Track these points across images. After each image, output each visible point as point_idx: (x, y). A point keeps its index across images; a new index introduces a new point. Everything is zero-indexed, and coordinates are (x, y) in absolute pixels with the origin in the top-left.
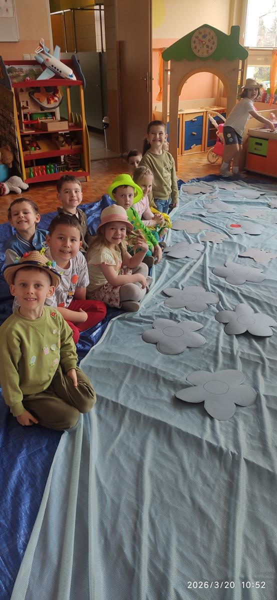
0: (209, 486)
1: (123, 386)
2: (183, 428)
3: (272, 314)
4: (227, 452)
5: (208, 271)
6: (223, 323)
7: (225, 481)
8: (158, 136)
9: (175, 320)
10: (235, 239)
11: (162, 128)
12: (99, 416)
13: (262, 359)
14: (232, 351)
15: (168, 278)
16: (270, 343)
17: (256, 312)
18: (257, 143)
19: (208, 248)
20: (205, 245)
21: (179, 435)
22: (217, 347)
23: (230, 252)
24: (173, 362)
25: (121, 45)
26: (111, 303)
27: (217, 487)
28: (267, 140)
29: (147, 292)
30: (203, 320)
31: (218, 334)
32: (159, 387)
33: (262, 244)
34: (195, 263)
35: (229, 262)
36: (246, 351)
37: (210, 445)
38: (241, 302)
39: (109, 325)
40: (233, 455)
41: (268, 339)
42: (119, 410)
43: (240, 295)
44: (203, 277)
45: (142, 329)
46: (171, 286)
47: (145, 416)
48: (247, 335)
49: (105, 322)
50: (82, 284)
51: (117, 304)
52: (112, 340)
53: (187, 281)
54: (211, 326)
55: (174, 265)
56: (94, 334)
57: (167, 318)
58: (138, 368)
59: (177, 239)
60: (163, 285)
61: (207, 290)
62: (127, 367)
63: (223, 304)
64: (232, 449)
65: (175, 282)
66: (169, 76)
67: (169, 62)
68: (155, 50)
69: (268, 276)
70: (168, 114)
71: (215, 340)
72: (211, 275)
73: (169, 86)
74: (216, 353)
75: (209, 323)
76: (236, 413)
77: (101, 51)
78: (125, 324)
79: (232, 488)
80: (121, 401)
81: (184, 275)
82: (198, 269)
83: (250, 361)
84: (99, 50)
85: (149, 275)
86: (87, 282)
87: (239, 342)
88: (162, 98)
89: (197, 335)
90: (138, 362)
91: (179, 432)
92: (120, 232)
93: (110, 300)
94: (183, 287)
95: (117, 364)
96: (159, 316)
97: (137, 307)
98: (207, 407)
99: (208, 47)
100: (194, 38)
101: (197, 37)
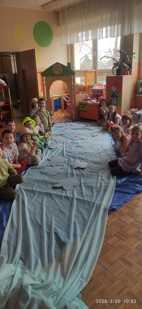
0: (64, 206)
1: (35, 186)
2: (56, 193)
3: (87, 162)
4: (70, 197)
5: (65, 152)
6: (70, 166)
7: (69, 204)
8: (42, 105)
9: (53, 167)
10: (75, 141)
11: (44, 102)
12: (27, 194)
13: (83, 174)
14: (73, 173)
15: (49, 155)
16: (86, 170)
17: (82, 162)
18: (83, 107)
19: (65, 144)
20: (64, 144)
21: (55, 195)
22: (68, 173)
23: (73, 145)
24: (52, 178)
25: (24, 71)
26: (28, 163)
27: (67, 206)
28: (86, 105)
29: (42, 159)
30: (62, 166)
31: (68, 169)
32: (47, 185)
33: (85, 142)
34: (59, 149)
35: (73, 148)
36: (77, 172)
37: (65, 197)
38: (76, 159)
39: (28, 170)
40: (72, 197)
41: (85, 169)
42: (33, 192)
43: (76, 157)
44: (63, 153)
45: (40, 170)
46: (51, 157)
47: (43, 192)
48: (78, 168)
49: (26, 170)
50: (16, 155)
51: (30, 163)
52: (29, 175)
53: (57, 155)
54: (65, 167)
55: (52, 151)
56: (22, 173)
57: (49, 166)
58: (39, 181)
59: (52, 142)
60: (48, 157)
61: (64, 157)
62: (36, 180)
63: (70, 160)
64: (72, 196)
65: (52, 156)
66: (45, 83)
67: (44, 77)
68: (38, 72)
69: (86, 151)
70: (46, 97)
71: (67, 171)
72: (66, 153)
73: (45, 86)
74: (67, 174)
75: (65, 166)
76: (73, 188)
77: (15, 73)
78: (34, 170)
79: (72, 205)
80: (34, 189)
81: (55, 154)
82: (61, 151)
83: (79, 175)
84: (14, 72)
85: (42, 153)
86: (18, 155)
87: (75, 171)
88: (42, 91)
89: (60, 170)
90: (39, 179)
91: (55, 194)
92: (28, 137)
93: (28, 162)
94: (55, 157)
95: (32, 180)
96: (47, 166)
97: (38, 164)
98: (64, 187)
99: (59, 71)
100: (53, 68)
101: (54, 67)
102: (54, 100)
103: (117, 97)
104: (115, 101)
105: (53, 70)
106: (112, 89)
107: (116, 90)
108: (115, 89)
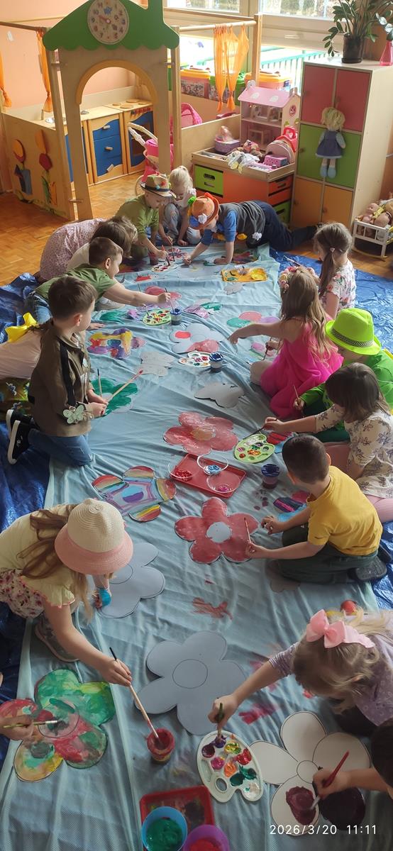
28: (222, 172)
67: (56, 51)
99: (115, 28)
100: (91, 14)
101: (96, 12)
102: (93, 132)
103: (341, 151)
104: (332, 166)
105: (91, 25)
106: (323, 122)
107: (340, 126)
108: (335, 122)
